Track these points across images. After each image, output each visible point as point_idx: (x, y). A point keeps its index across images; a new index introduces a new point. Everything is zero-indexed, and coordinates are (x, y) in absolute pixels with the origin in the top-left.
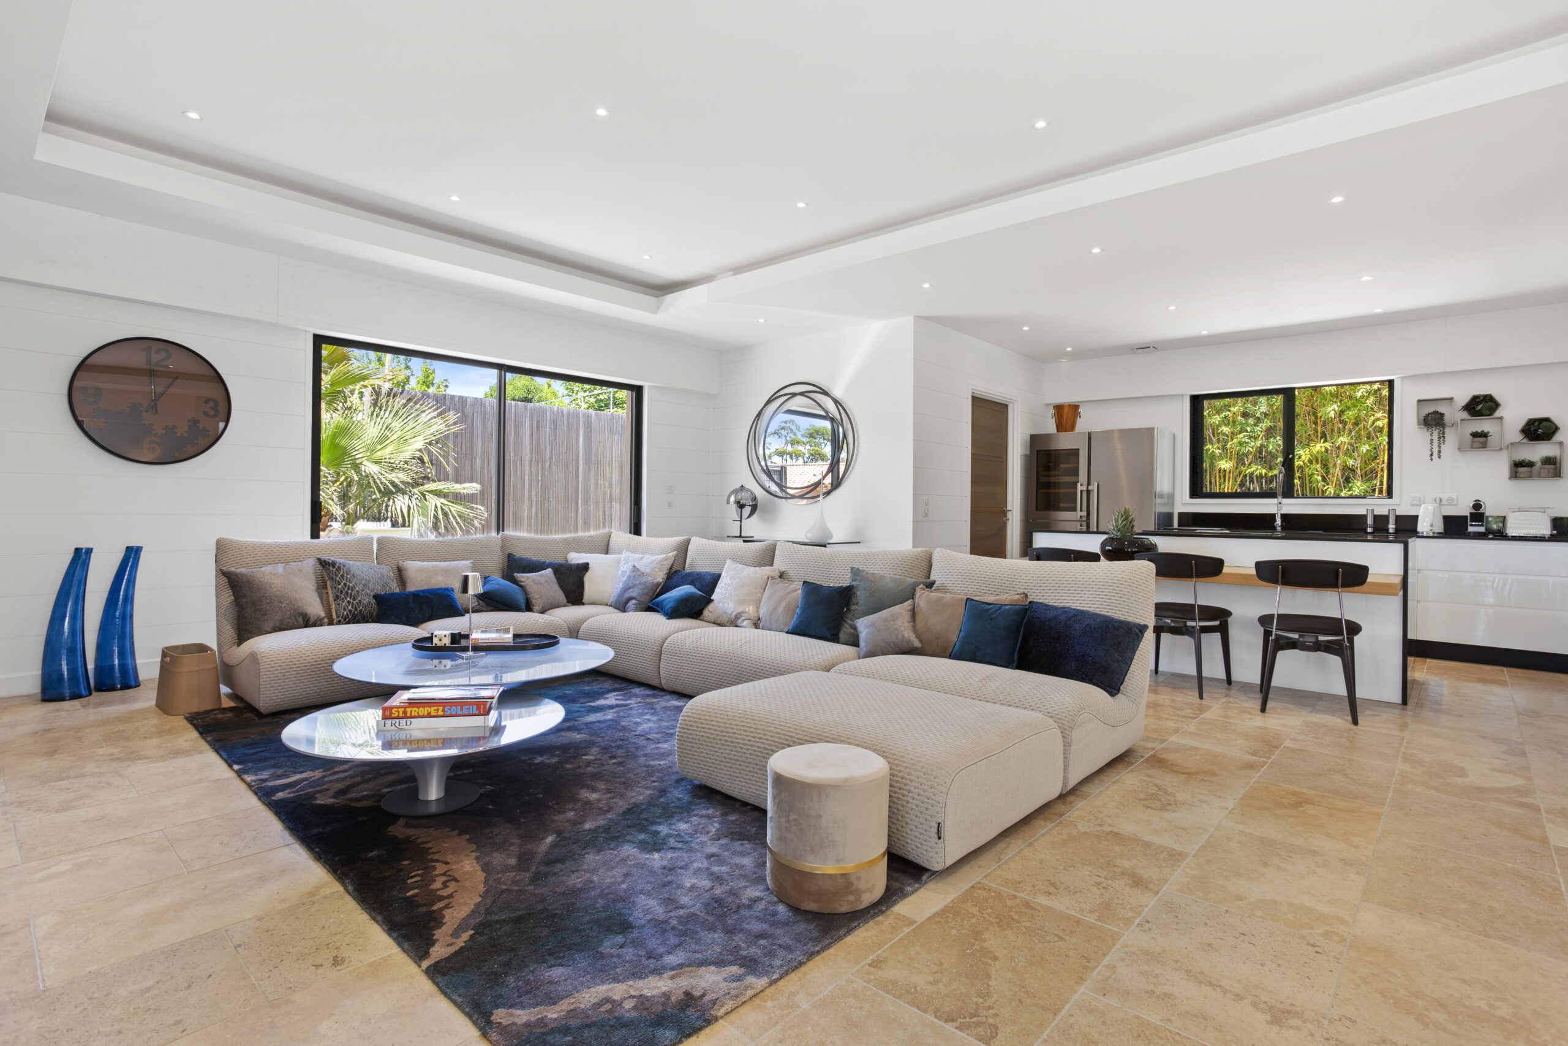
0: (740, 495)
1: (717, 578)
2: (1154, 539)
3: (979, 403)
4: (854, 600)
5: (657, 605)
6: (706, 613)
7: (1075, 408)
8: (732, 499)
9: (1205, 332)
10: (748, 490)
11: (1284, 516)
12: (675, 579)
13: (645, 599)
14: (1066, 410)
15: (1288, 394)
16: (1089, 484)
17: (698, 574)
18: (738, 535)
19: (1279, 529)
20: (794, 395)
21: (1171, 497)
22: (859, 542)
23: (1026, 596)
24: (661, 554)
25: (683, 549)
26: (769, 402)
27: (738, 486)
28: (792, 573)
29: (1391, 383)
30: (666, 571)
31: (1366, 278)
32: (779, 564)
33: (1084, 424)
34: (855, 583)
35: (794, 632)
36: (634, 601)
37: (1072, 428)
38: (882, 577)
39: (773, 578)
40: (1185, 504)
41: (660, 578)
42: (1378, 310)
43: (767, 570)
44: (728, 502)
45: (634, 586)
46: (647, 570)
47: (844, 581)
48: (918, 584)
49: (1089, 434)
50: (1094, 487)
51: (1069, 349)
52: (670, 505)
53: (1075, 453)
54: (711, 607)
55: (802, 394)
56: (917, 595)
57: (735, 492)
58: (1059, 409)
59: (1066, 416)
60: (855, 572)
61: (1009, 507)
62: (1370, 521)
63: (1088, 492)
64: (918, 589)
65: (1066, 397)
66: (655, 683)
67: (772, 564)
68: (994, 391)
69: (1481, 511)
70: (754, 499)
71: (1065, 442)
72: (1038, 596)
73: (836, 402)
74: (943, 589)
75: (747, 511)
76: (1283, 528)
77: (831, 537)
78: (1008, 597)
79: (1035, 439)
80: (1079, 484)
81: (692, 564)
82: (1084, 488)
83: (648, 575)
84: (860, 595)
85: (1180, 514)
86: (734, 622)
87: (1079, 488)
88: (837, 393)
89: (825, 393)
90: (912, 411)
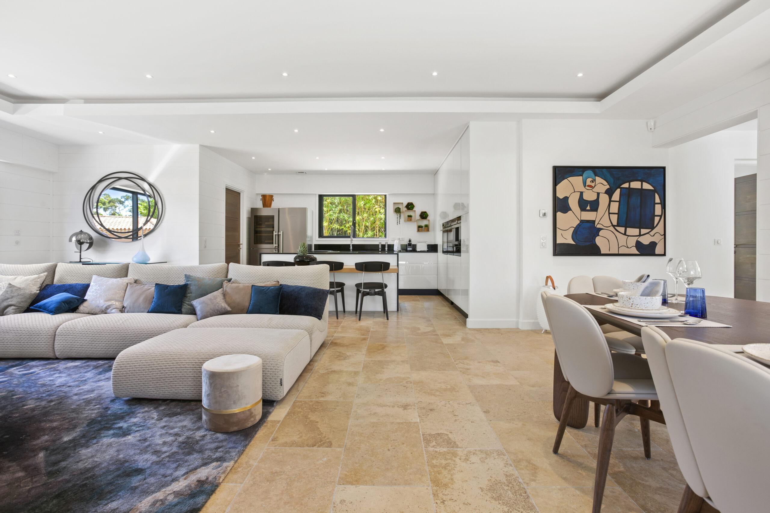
0: (79, 237)
1: (87, 287)
2: (315, 256)
3: (229, 192)
4: (189, 291)
5: (40, 307)
6: (81, 308)
7: (271, 197)
8: (74, 239)
9: (326, 169)
10: (86, 233)
11: (353, 245)
12: (49, 290)
13: (26, 305)
14: (268, 197)
15: (354, 196)
16: (279, 232)
17: (70, 285)
18: (79, 261)
19: (351, 250)
20: (120, 178)
21: (312, 237)
22: (166, 262)
23: (278, 282)
24: (31, 275)
25: (52, 271)
26: (101, 181)
27: (78, 230)
28: (143, 279)
29: (385, 196)
30: (39, 285)
31: (383, 158)
32: (131, 276)
33: (275, 204)
34: (188, 283)
35: (153, 311)
36: (13, 307)
37: (270, 206)
38: (203, 279)
39: (131, 284)
40: (317, 241)
41: (35, 290)
42: (383, 169)
43: (125, 280)
44: (70, 240)
45: (12, 297)
46: (22, 286)
47: (182, 282)
48: (224, 281)
49: (279, 209)
50: (281, 233)
51: (270, 169)
52: (17, 243)
53: (272, 217)
54: (85, 304)
55: (126, 178)
56: (225, 286)
57: (76, 234)
58: (264, 197)
59: (267, 200)
60: (187, 277)
61: (241, 243)
62: (380, 247)
63: (278, 235)
64: (224, 283)
65: (267, 191)
66: (51, 355)
67: (126, 276)
68: (235, 186)
69: (411, 243)
70: (91, 238)
71: (265, 212)
72: (283, 282)
73: (150, 185)
74: (234, 282)
75: (85, 246)
76: (353, 250)
77: (149, 260)
78: (270, 283)
79: (253, 211)
80: (274, 232)
81: (60, 280)
82: (277, 233)
83: (23, 289)
84: (193, 288)
85: (315, 245)
86: (104, 311)
87: (274, 233)
88: (151, 180)
89: (143, 179)
90: (198, 194)
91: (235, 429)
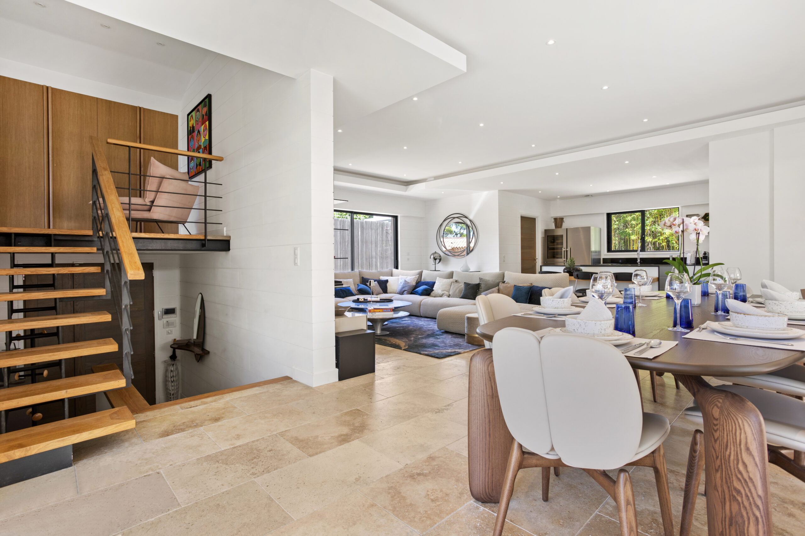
0: (435, 256)
1: (435, 283)
2: (581, 268)
3: (523, 218)
4: (480, 287)
5: (415, 292)
6: (432, 294)
7: (562, 219)
8: (432, 257)
9: (608, 191)
10: (438, 253)
11: (641, 259)
12: (419, 284)
13: (410, 291)
14: (558, 220)
15: (643, 212)
16: (567, 248)
17: (427, 282)
18: (433, 269)
19: (639, 263)
20: (454, 218)
21: (599, 252)
22: (480, 271)
24: (413, 276)
25: (421, 274)
26: (445, 220)
27: (434, 252)
28: (459, 280)
30: (415, 282)
32: (455, 278)
33: (566, 225)
34: (480, 282)
35: (462, 297)
36: (406, 291)
37: (561, 226)
38: (489, 280)
39: (453, 282)
40: (605, 255)
41: (414, 284)
43: (451, 280)
44: (430, 258)
45: (406, 286)
46: (409, 281)
47: (477, 282)
49: (567, 229)
50: (569, 249)
51: (559, 197)
52: (408, 259)
53: (562, 236)
54: (433, 292)
55: (457, 218)
56: (500, 285)
57: (433, 254)
58: (556, 219)
59: (559, 222)
60: (481, 279)
61: (537, 258)
62: (671, 260)
63: (567, 251)
64: (500, 283)
65: (558, 215)
66: (419, 314)
67: (452, 278)
68: (529, 213)
69: (707, 255)
70: (440, 256)
71: (559, 232)
72: (535, 284)
73: (470, 221)
74: (508, 283)
75: (438, 261)
77: (470, 270)
78: (527, 284)
79: (546, 231)
80: (563, 248)
81: (424, 279)
82: (565, 250)
83: (410, 283)
84: (482, 286)
85: (603, 259)
86: (441, 296)
87: (563, 250)
88: (471, 217)
89: (466, 217)
90: (498, 224)
91: (477, 344)
